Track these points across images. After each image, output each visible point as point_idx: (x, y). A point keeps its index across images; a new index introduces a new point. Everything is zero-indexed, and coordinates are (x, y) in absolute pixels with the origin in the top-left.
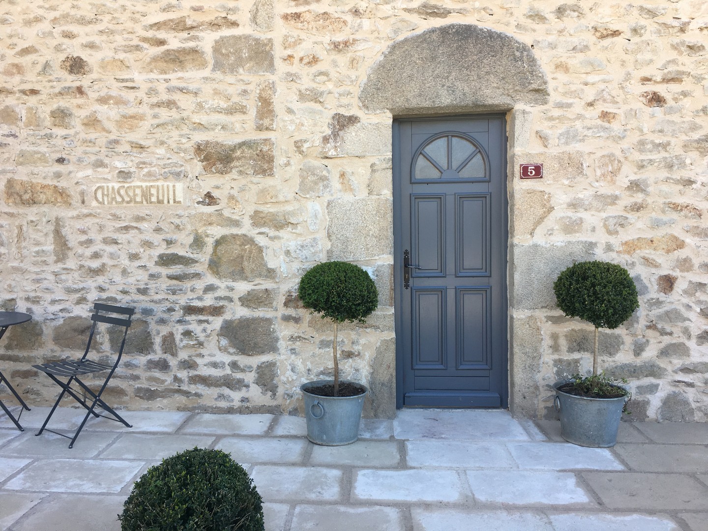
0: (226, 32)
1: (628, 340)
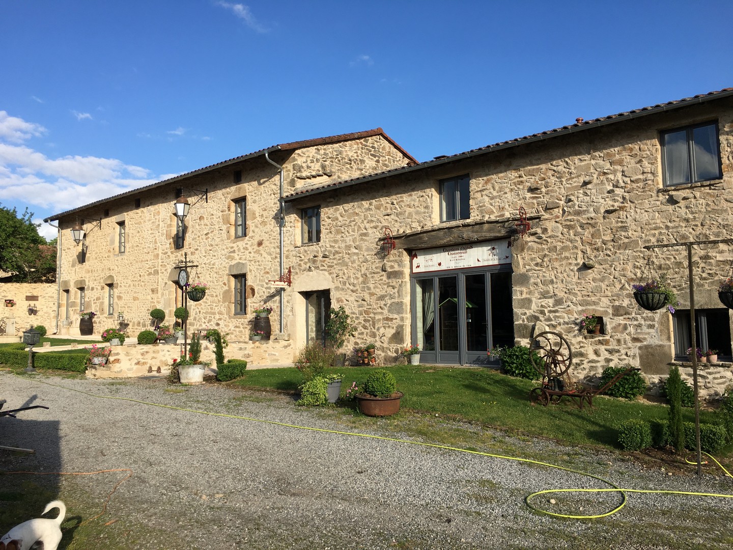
0: (155, 268)
1: (196, 323)
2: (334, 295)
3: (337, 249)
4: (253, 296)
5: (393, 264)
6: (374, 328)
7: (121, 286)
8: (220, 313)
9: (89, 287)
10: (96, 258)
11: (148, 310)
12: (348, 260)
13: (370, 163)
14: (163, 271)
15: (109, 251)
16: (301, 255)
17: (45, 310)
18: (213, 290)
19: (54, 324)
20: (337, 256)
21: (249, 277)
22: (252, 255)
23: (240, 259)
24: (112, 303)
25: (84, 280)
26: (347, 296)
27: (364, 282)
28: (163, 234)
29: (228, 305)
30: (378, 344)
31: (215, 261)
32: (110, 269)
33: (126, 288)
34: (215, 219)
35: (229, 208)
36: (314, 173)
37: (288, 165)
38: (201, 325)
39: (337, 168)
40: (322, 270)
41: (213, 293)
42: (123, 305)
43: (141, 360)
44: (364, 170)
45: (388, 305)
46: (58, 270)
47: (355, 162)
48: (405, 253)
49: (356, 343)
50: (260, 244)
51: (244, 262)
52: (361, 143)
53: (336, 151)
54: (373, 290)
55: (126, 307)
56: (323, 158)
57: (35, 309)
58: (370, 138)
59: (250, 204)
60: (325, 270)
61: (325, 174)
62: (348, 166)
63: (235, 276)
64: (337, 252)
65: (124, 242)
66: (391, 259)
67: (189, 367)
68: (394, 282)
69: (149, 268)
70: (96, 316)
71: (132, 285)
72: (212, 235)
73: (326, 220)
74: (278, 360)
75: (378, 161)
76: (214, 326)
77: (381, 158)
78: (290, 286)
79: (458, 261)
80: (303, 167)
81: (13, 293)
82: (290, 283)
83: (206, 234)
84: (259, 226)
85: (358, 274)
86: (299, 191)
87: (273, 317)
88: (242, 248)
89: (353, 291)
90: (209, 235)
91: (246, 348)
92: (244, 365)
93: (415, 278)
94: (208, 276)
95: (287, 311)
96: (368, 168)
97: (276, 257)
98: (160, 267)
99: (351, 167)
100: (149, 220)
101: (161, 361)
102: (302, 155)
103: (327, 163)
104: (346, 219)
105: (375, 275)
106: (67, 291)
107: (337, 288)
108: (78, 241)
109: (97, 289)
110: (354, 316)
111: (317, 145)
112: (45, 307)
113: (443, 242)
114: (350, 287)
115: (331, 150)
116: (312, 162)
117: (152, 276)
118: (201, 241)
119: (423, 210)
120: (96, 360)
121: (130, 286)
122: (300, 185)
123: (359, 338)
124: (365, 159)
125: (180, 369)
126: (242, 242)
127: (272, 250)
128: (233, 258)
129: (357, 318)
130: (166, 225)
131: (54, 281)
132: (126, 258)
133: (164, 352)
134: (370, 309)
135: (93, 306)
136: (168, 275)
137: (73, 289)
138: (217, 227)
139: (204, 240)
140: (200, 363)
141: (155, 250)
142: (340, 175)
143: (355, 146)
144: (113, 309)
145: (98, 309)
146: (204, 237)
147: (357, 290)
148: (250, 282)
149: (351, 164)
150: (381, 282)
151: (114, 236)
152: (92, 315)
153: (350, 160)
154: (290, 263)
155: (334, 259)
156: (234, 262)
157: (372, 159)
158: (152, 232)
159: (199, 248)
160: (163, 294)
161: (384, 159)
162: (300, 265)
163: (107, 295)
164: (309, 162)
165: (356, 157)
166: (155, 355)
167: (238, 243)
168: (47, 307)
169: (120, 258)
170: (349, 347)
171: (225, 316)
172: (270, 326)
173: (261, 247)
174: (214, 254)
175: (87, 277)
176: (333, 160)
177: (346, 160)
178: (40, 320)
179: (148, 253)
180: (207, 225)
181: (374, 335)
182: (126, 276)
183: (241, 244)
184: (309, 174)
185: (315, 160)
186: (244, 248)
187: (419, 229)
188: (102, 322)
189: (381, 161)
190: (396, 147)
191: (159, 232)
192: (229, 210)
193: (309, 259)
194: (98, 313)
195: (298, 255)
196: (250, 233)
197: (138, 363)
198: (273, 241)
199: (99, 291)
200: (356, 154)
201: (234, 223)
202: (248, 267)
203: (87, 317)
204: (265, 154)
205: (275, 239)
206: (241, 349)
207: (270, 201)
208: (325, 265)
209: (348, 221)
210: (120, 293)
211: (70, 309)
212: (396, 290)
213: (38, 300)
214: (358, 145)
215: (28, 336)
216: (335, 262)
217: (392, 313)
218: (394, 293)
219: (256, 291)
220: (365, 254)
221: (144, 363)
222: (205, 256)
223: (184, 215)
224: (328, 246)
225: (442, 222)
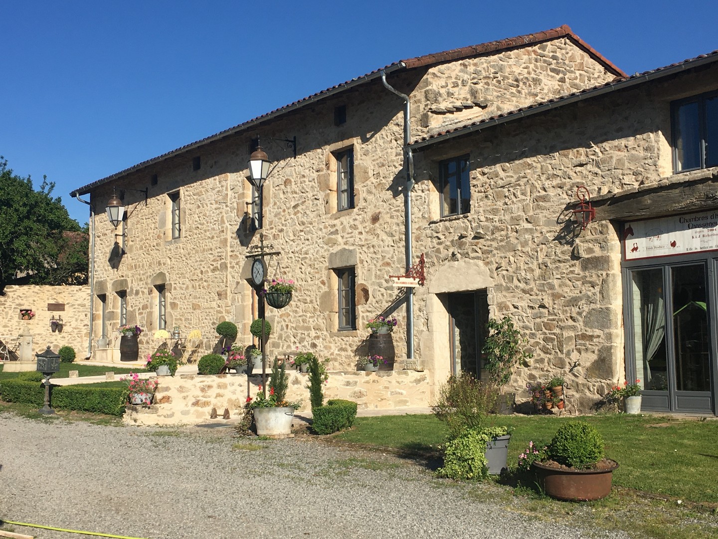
0: (223, 261)
1: (281, 344)
2: (493, 298)
3: (497, 224)
4: (367, 300)
5: (591, 245)
6: (561, 351)
7: (175, 289)
8: (317, 328)
9: (132, 290)
10: (141, 248)
11: (214, 323)
12: (516, 241)
13: (549, 83)
14: (233, 264)
15: (159, 237)
16: (440, 235)
17: (74, 324)
18: (306, 292)
19: (86, 344)
20: (497, 235)
21: (359, 272)
22: (363, 237)
23: (346, 243)
24: (163, 313)
25: (126, 280)
26: (516, 299)
27: (543, 277)
28: (232, 209)
29: (329, 315)
30: (568, 378)
31: (308, 247)
32: (160, 264)
33: (182, 292)
34: (307, 183)
35: (327, 165)
36: (458, 104)
37: (418, 93)
38: (289, 346)
39: (495, 94)
40: (473, 258)
41: (306, 297)
42: (179, 317)
43: (200, 398)
44: (540, 96)
45: (584, 314)
46: (90, 265)
47: (525, 83)
48: (611, 226)
49: (532, 377)
50: (375, 219)
51: (351, 248)
52: (534, 51)
53: (493, 66)
54: (558, 290)
55: (183, 319)
56: (474, 78)
57: (61, 322)
58: (549, 43)
59: (359, 156)
60: (478, 258)
61: (477, 105)
62: (514, 90)
63: (339, 272)
64: (497, 229)
65: (179, 223)
66: (587, 238)
67: (269, 412)
68: (593, 275)
69: (213, 261)
70: (142, 334)
71: (190, 286)
72: (304, 207)
73: (480, 176)
74: (406, 402)
75: (562, 80)
76: (309, 348)
77: (568, 75)
78: (422, 284)
79: (706, 239)
80: (440, 95)
81: (31, 300)
82: (422, 279)
83: (295, 207)
84: (374, 190)
85: (532, 263)
86: (435, 132)
87: (398, 334)
88: (347, 226)
89: (524, 291)
90: (299, 208)
91: (356, 383)
92: (353, 408)
93: (629, 268)
94: (298, 271)
95: (418, 325)
96: (545, 91)
97: (401, 240)
98: (229, 260)
99: (519, 92)
100: (213, 189)
101: (230, 400)
102: (439, 74)
103: (478, 87)
104: (511, 174)
105: (562, 265)
106: (103, 298)
107: (498, 287)
108: (115, 223)
109: (143, 292)
110: (528, 332)
111: (462, 59)
112: (74, 319)
113: (677, 206)
114: (519, 284)
115: (485, 65)
116: (456, 85)
117: (218, 272)
118: (288, 217)
119: (642, 153)
120: (138, 398)
121: (187, 288)
122: (437, 124)
123: (536, 368)
124: (541, 77)
125: (257, 413)
126: (347, 217)
127: (395, 227)
128: (335, 243)
129: (533, 335)
130: (236, 195)
131: (85, 282)
132: (181, 245)
133: (233, 388)
134: (554, 320)
135: (138, 317)
136: (241, 271)
137: (111, 295)
138: (310, 195)
139: (292, 216)
140: (286, 405)
141: (222, 234)
142: (501, 105)
143: (525, 57)
144: (166, 322)
145: (145, 322)
146: (291, 210)
147: (532, 289)
148: (360, 280)
149: (518, 86)
150: (571, 276)
151: (165, 213)
152: (137, 331)
153: (517, 80)
154: (423, 248)
155: (493, 240)
156: (335, 249)
157: (552, 77)
158: (217, 206)
159: (284, 228)
160: (233, 300)
161: (573, 75)
162: (438, 251)
163: (157, 301)
164: (450, 86)
165: (526, 76)
166: (221, 391)
167: (342, 219)
168: (77, 320)
169: (173, 247)
170: (520, 383)
171: (325, 333)
172: (393, 347)
173: (377, 225)
174: (306, 237)
175: (130, 275)
176: (490, 81)
177: (510, 81)
178: (67, 339)
179: (213, 238)
180: (296, 193)
181: (561, 364)
182: (182, 274)
183: (346, 220)
184: (450, 106)
185: (460, 82)
186: (351, 227)
187: (636, 185)
188: (151, 342)
189: (567, 80)
190: (593, 56)
191: (227, 206)
192: (328, 168)
193: (452, 241)
194: (145, 329)
195: (436, 235)
196: (360, 203)
197: (196, 403)
198: (395, 213)
199: (145, 296)
200: (526, 70)
201: (335, 188)
202: (358, 255)
203: (129, 334)
204: (381, 78)
205: (398, 211)
206: (348, 384)
207: (389, 150)
208: (479, 251)
209: (516, 177)
210: (175, 298)
211: (108, 323)
212: (597, 289)
213: (63, 310)
214: (529, 54)
215: (44, 361)
216: (495, 244)
217: (591, 328)
218: (594, 294)
219: (370, 293)
220: (544, 231)
221: (206, 404)
222: (293, 240)
223: (261, 178)
224: (483, 219)
225: (676, 172)
